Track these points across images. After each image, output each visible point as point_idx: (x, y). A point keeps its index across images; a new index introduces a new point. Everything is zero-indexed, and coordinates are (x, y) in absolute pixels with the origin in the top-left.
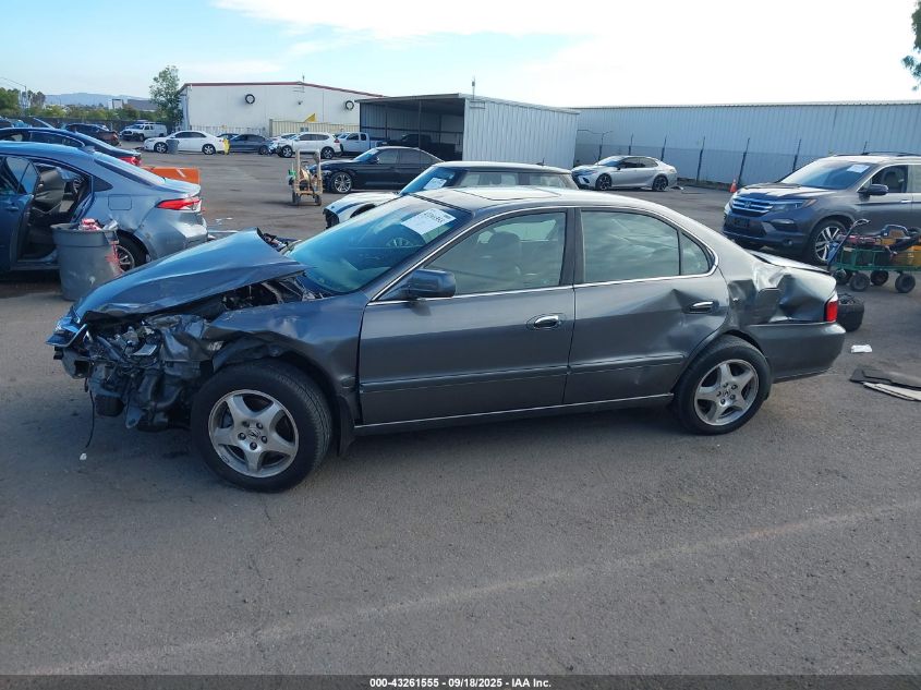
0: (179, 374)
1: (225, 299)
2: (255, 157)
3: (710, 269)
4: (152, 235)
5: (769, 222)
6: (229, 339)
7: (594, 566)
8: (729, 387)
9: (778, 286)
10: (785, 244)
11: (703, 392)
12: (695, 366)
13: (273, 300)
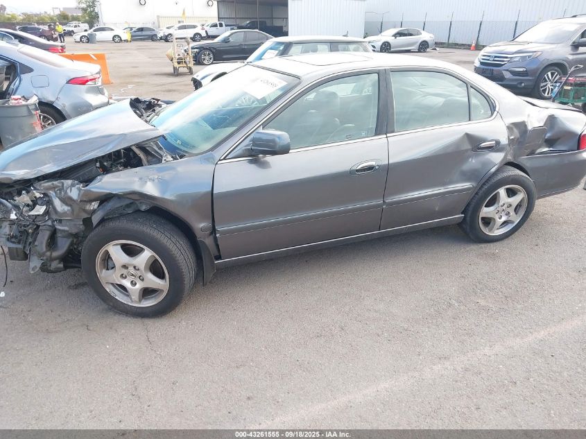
0: (66, 228)
1: (98, 165)
2: (150, 44)
3: (492, 114)
4: (67, 105)
5: (507, 70)
6: (105, 199)
7: (416, 374)
8: (506, 206)
9: (545, 124)
10: (519, 86)
11: (486, 211)
12: (481, 192)
13: (139, 163)
